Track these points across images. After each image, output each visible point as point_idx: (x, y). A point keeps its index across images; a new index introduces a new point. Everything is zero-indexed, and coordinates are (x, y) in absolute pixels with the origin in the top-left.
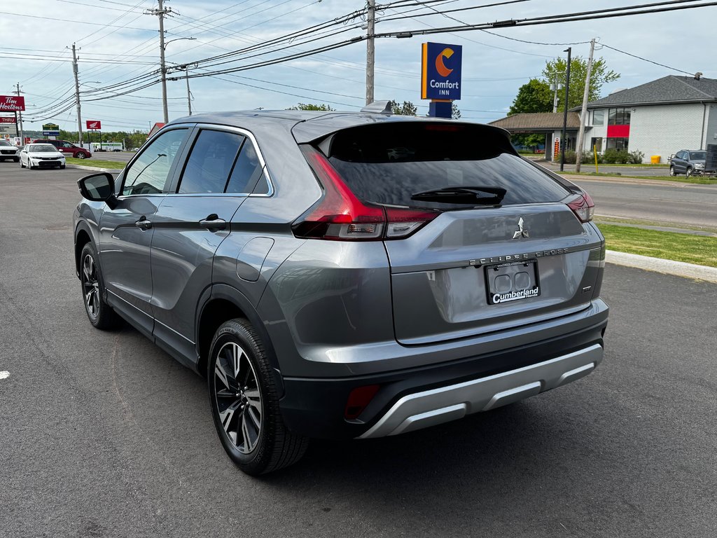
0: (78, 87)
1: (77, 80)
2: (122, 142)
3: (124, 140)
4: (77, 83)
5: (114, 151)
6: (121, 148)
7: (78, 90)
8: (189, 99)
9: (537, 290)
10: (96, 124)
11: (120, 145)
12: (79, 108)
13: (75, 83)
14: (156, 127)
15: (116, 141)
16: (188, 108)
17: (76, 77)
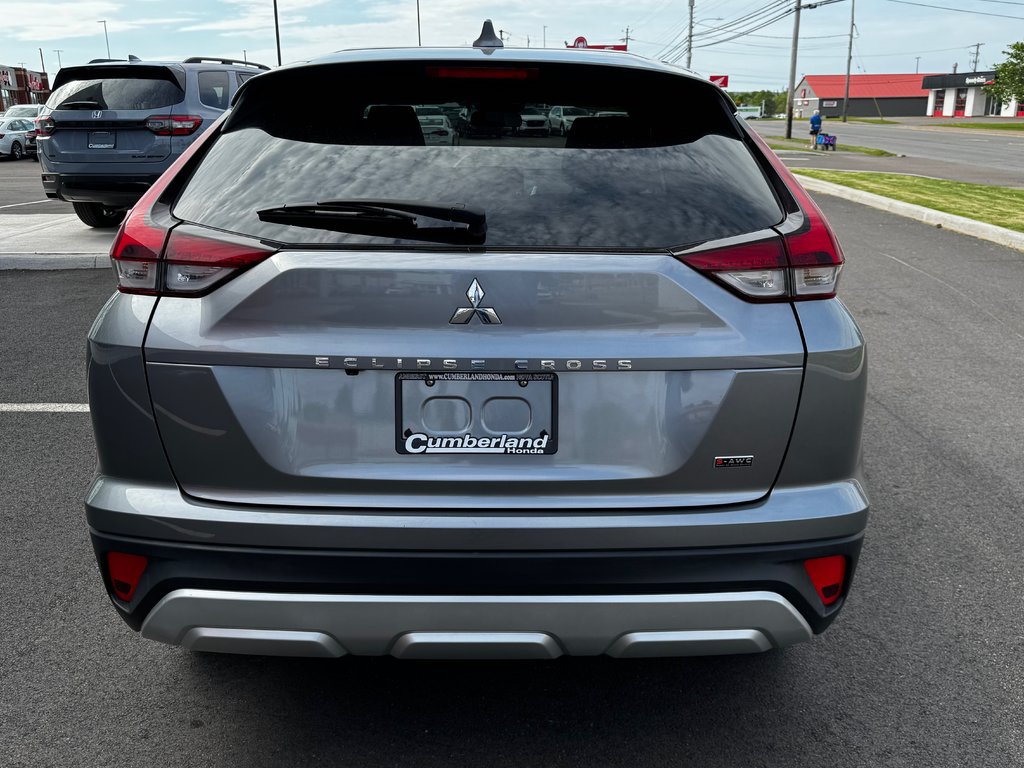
0: (692, 27)
1: (692, 18)
2: (761, 105)
3: (763, 102)
4: (692, 22)
5: (748, 118)
6: (757, 114)
7: (691, 32)
8: (851, 36)
9: (545, 441)
10: (721, 80)
11: (757, 110)
12: (689, 58)
13: (689, 21)
14: (805, 81)
15: (754, 104)
16: (848, 50)
17: (691, 13)
